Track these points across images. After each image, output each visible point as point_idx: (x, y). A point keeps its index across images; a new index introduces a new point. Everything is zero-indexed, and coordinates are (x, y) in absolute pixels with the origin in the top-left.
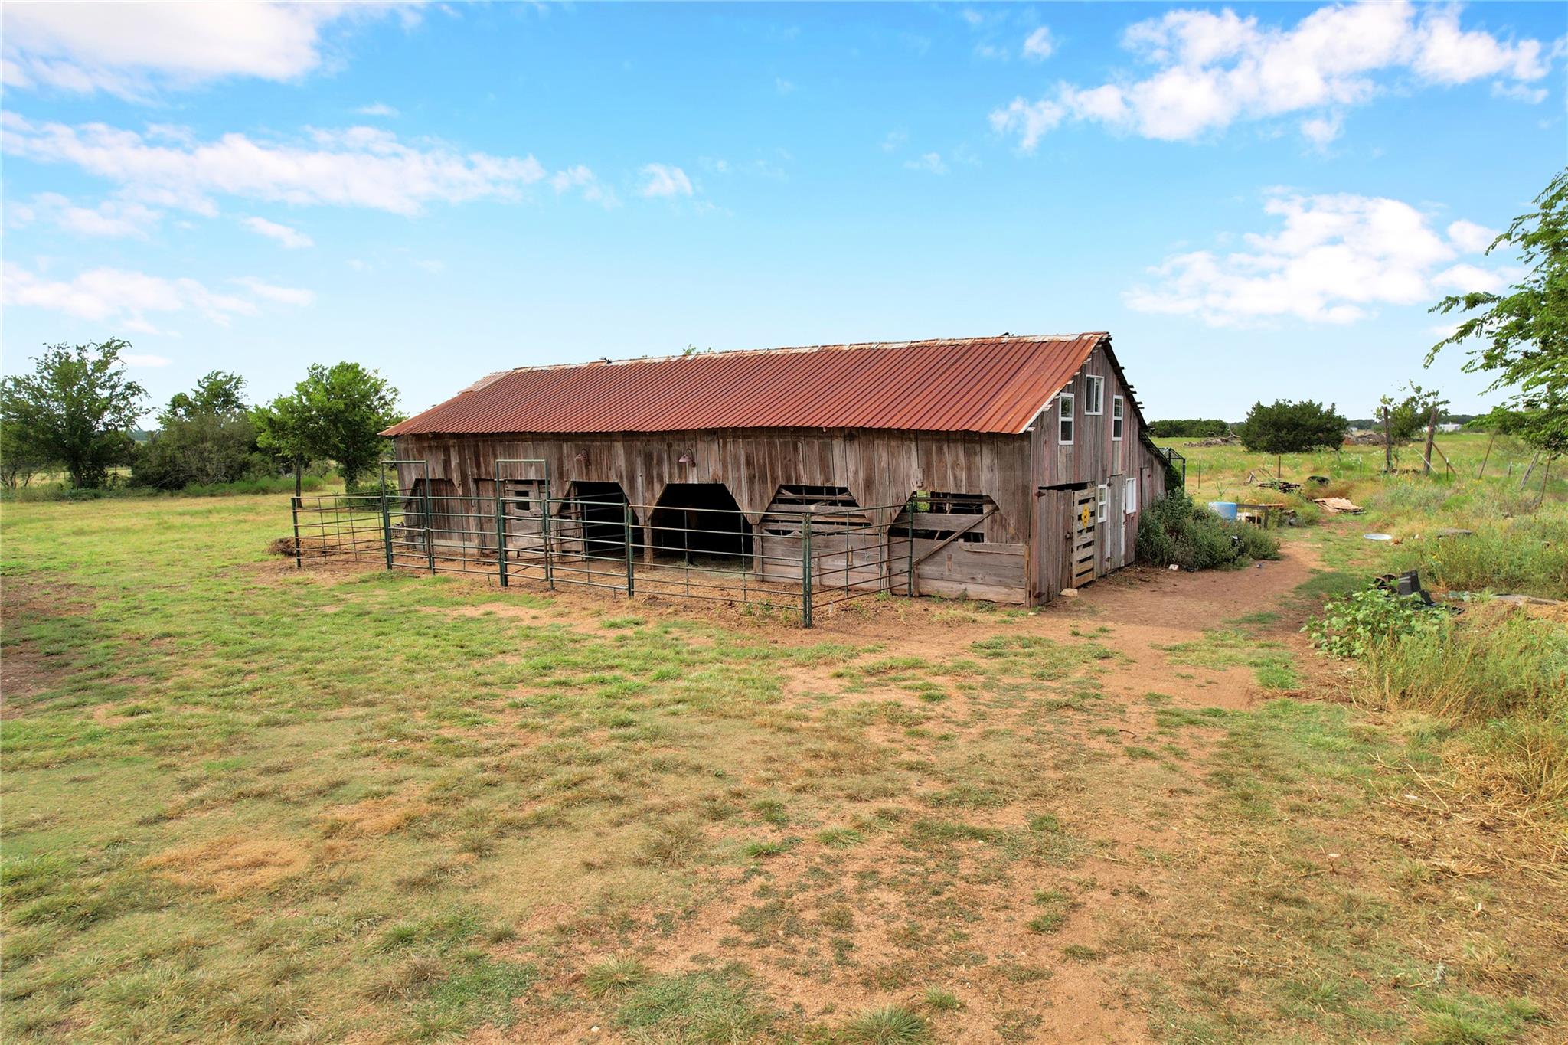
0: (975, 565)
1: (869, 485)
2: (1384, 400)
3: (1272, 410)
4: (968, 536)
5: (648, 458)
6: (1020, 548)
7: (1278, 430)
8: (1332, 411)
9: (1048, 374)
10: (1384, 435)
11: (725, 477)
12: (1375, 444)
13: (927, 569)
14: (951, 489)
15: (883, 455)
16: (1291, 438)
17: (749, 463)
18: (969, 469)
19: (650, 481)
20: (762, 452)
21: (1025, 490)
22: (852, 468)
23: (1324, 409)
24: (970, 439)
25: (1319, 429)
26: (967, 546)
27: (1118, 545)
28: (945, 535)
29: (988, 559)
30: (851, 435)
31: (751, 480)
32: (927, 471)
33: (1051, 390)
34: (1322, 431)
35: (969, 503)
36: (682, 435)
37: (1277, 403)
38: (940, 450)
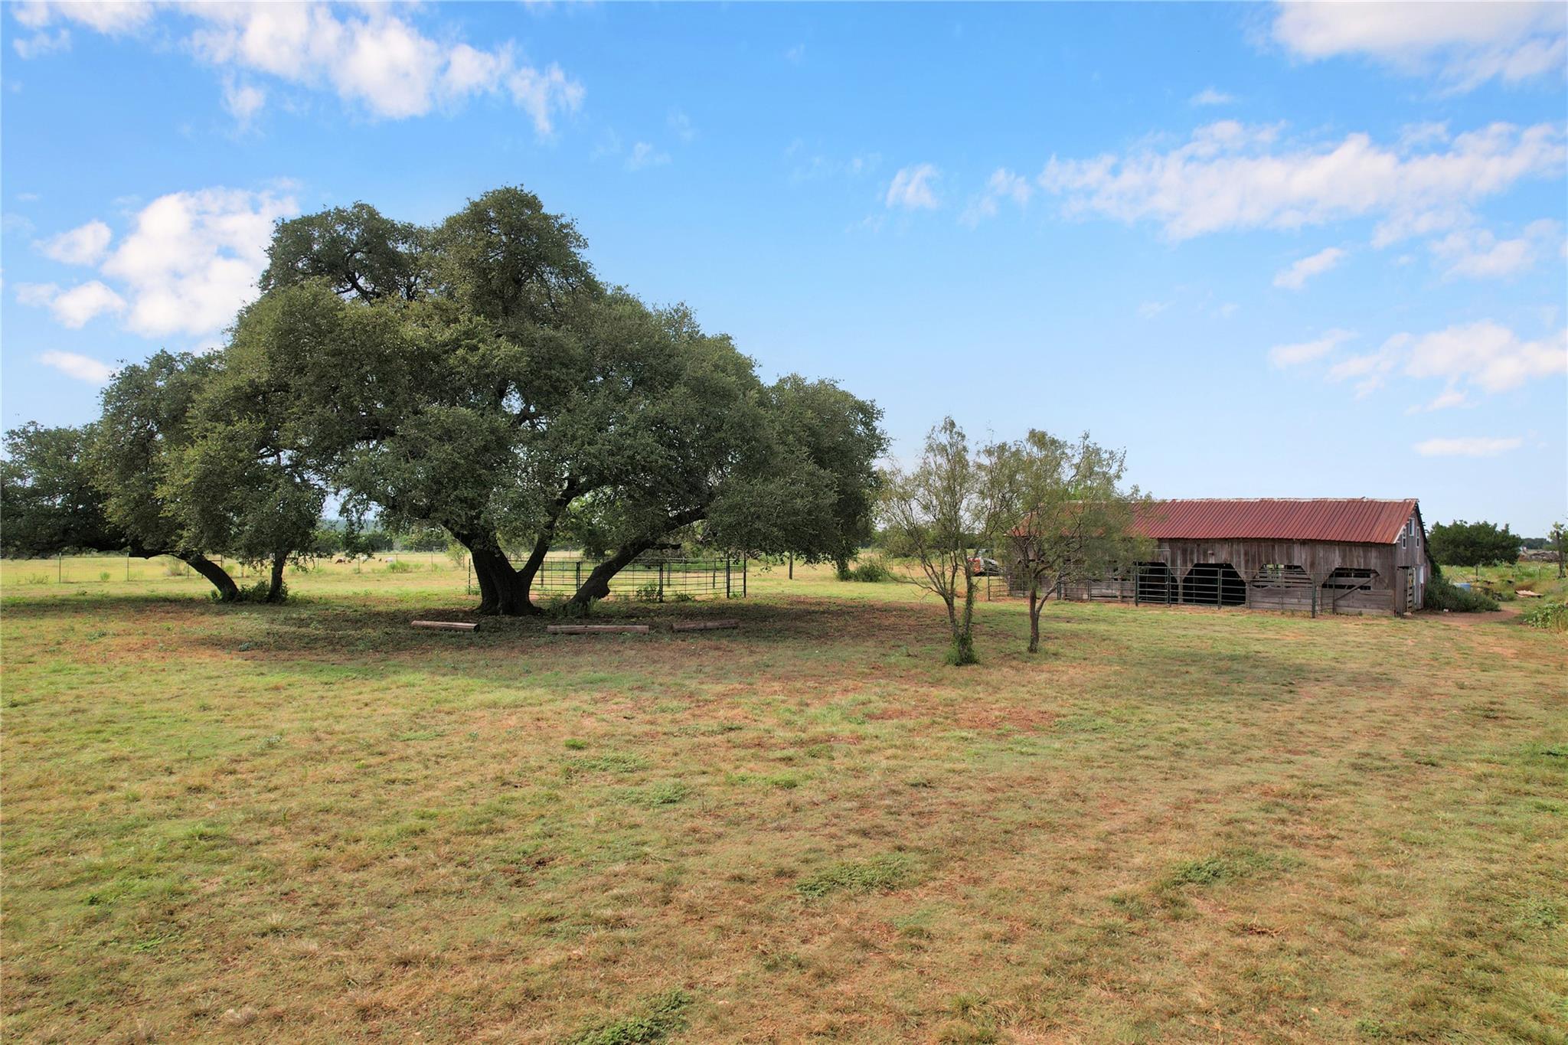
0: (1366, 600)
1: (1312, 565)
2: (1556, 526)
3: (1450, 528)
4: (1362, 588)
5: (1184, 552)
6: (1390, 592)
7: (1458, 546)
8: (1506, 531)
9: (1395, 519)
10: (1557, 553)
11: (1232, 560)
12: (1550, 561)
13: (1341, 602)
14: (1356, 567)
15: (1321, 552)
16: (1469, 554)
17: (1246, 554)
18: (1365, 557)
19: (1185, 562)
20: (1254, 549)
21: (1393, 567)
22: (1304, 557)
23: (1499, 529)
24: (1367, 545)
25: (1496, 546)
26: (1363, 592)
27: (1418, 597)
28: (1350, 587)
29: (1373, 597)
30: (1304, 542)
31: (1247, 562)
32: (1344, 559)
33: (1400, 526)
34: (1497, 548)
35: (1363, 573)
36: (1207, 540)
37: (1455, 523)
38: (1350, 550)
